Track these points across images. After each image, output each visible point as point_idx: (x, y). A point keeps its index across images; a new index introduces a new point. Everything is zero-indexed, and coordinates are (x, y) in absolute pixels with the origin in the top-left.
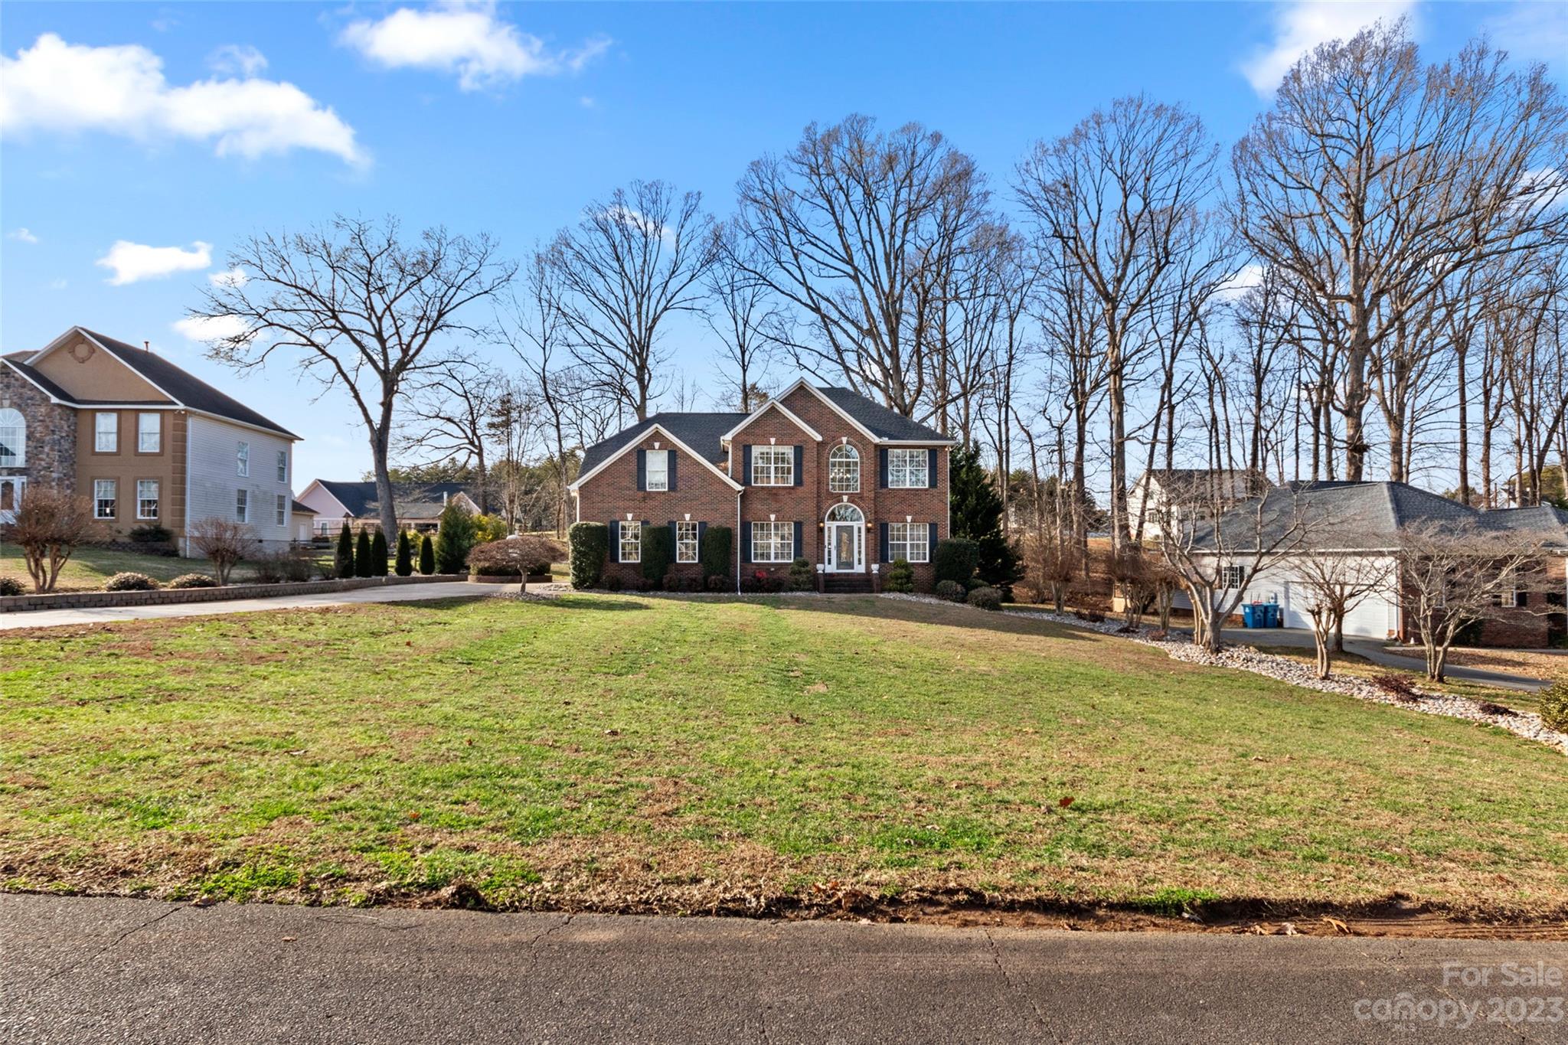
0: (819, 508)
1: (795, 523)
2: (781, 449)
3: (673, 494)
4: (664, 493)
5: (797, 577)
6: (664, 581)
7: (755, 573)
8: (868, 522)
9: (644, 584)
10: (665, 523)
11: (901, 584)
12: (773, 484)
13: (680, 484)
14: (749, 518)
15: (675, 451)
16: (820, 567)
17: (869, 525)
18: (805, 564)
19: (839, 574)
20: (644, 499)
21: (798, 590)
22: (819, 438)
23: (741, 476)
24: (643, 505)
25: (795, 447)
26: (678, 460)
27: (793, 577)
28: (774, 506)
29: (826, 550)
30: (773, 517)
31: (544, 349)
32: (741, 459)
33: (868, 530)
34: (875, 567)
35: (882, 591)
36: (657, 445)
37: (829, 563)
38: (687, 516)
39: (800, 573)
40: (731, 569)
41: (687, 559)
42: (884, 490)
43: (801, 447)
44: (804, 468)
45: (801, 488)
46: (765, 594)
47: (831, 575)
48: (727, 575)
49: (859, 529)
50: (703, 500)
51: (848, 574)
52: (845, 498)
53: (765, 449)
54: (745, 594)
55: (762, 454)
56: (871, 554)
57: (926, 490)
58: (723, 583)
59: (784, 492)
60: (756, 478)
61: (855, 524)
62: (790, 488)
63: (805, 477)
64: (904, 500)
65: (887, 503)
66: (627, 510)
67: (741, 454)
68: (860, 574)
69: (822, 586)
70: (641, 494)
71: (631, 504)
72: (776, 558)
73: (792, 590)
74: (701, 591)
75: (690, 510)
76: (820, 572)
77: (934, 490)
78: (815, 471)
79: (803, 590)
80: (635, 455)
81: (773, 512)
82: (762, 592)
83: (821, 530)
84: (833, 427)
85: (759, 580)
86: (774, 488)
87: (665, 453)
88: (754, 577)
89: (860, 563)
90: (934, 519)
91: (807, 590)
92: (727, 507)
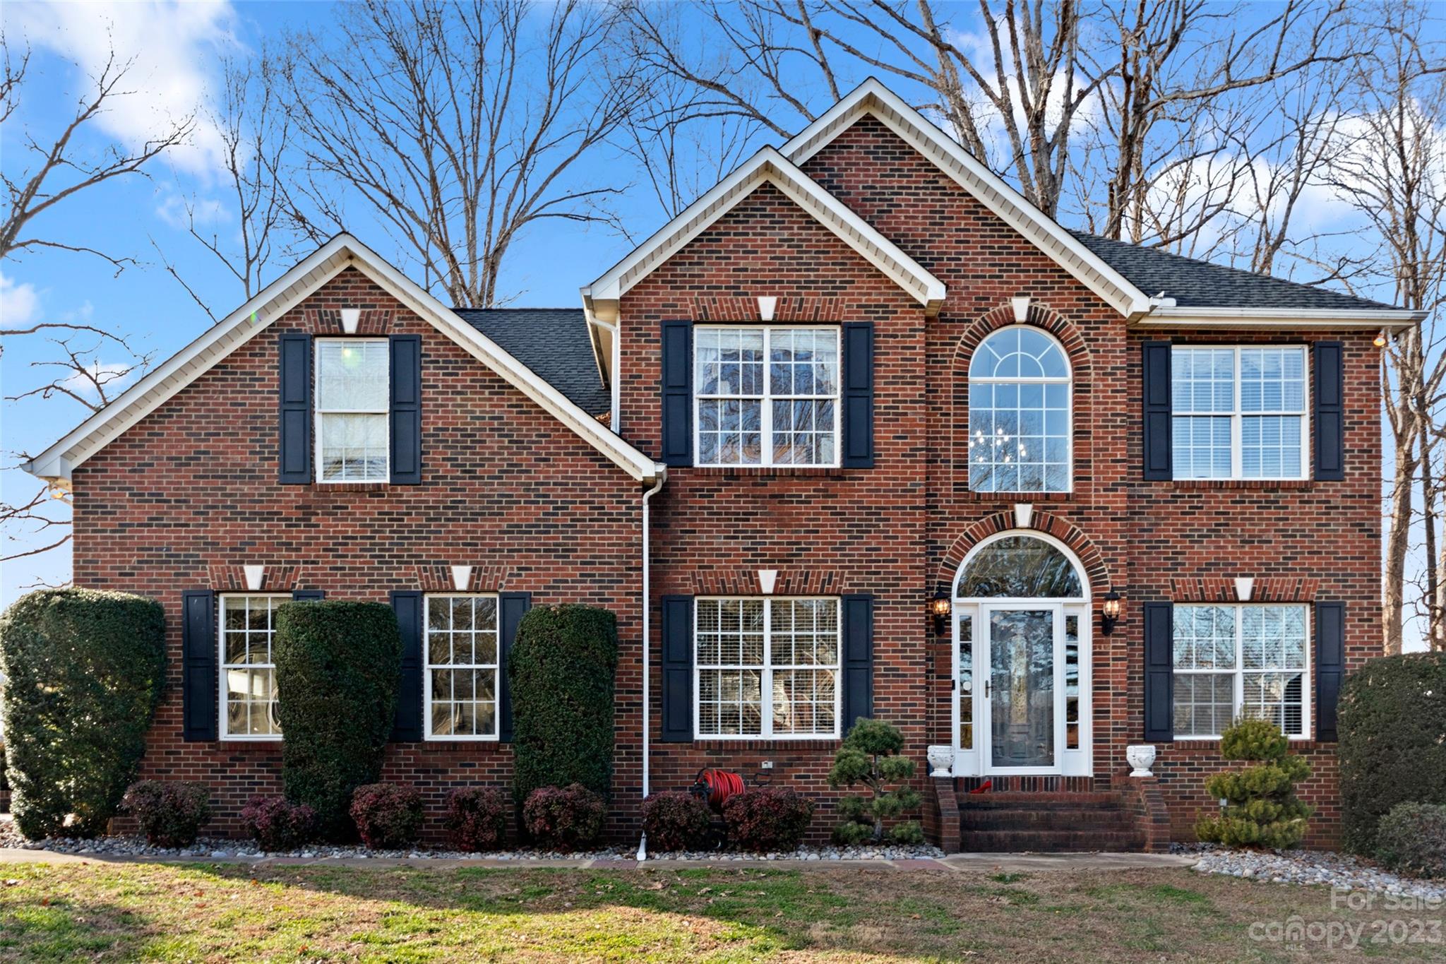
0: (933, 549)
1: (848, 600)
2: (797, 338)
3: (408, 494)
4: (377, 490)
5: (861, 789)
6: (358, 806)
7: (701, 778)
8: (1099, 598)
9: (279, 819)
10: (381, 596)
11: (1264, 820)
12: (767, 460)
13: (437, 460)
14: (682, 581)
15: (415, 341)
16: (936, 752)
17: (1112, 607)
18: (892, 744)
19: (1000, 782)
20: (307, 511)
21: (866, 841)
22: (934, 291)
23: (654, 432)
24: (300, 534)
25: (848, 330)
26: (429, 373)
27: (848, 794)
28: (774, 538)
29: (956, 696)
30: (767, 579)
31: (246, 281)
32: (655, 372)
33: (1104, 625)
34: (1141, 756)
35: (1186, 843)
36: (350, 318)
37: (967, 742)
38: (461, 575)
39: (867, 776)
40: (619, 763)
41: (462, 728)
42: (1157, 490)
43: (867, 327)
44: (881, 404)
45: (868, 477)
46: (742, 858)
47: (972, 783)
48: (602, 787)
49: (1072, 622)
50: (517, 515)
51: (1032, 782)
52: (1024, 513)
53: (740, 338)
54: (662, 859)
55: (730, 355)
56: (1117, 711)
57: (1303, 487)
58: (580, 814)
59: (807, 490)
60: (709, 441)
61: (1058, 607)
62: (827, 474)
63: (883, 435)
64: (1223, 524)
65: (1168, 532)
66: (242, 554)
67: (653, 352)
68: (1074, 783)
69: (951, 828)
70: (294, 494)
71: (259, 529)
72: (778, 727)
73: (841, 842)
74: (496, 847)
75: (470, 551)
76: (941, 772)
77: (1331, 489)
78: (918, 413)
79: (883, 841)
80: (272, 354)
81: (769, 563)
82: (727, 848)
83: (940, 625)
84: (979, 262)
85: (716, 804)
86: (770, 474)
87: (381, 349)
88: (700, 790)
89: (1073, 745)
90: (1331, 589)
91: (901, 842)
92: (605, 539)
